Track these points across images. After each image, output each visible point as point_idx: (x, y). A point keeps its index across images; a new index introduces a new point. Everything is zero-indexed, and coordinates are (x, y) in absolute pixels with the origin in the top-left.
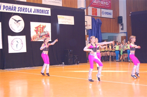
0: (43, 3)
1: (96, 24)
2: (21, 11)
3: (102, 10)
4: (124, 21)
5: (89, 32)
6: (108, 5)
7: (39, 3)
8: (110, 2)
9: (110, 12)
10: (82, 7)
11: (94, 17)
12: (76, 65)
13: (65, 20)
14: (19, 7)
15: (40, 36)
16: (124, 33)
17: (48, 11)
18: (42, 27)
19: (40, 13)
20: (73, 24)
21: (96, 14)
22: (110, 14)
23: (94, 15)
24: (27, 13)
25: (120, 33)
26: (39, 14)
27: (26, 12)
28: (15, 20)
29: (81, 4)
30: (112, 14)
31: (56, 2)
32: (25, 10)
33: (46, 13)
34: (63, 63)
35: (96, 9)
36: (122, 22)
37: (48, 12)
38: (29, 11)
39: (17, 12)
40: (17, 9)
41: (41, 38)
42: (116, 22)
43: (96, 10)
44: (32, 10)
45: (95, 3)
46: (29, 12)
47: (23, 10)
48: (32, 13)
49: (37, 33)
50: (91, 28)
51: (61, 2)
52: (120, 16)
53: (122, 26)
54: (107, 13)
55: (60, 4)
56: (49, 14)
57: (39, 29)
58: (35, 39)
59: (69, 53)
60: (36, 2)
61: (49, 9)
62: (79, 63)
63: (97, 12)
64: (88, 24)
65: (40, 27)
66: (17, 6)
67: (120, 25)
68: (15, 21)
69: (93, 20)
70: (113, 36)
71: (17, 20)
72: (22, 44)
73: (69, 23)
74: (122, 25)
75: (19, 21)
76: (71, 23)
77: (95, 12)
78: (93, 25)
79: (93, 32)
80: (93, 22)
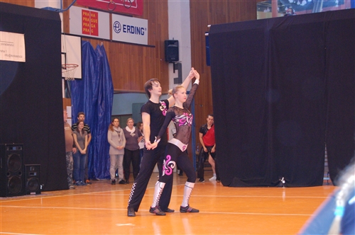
1: (94, 62)
3: (115, 17)
4: (185, 56)
5: (74, 90)
6: (133, 4)
9: (139, 26)
11: (88, 40)
12: (33, 197)
20: (23, 59)
21: (96, 32)
22: (139, 31)
23: (88, 33)
30: (146, 33)
35: (97, 14)
36: (177, 59)
42: (157, 57)
43: (96, 17)
50: (80, 77)
52: (170, 39)
53: (177, 71)
54: (130, 29)
59: (10, 156)
62: (43, 190)
63: (97, 25)
64: (68, 62)
67: (171, 67)
73: (10, 56)
74: (178, 67)
76: (14, 56)
77: (90, 25)
78: (87, 67)
79: (86, 90)
80: (85, 55)
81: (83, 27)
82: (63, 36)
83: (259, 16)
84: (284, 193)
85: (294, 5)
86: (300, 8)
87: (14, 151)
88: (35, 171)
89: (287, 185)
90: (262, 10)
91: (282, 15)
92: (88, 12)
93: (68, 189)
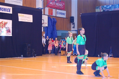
0: (6, 2)
1: (51, 22)
3: (57, 10)
4: (76, 21)
5: (46, 29)
6: (62, 7)
7: (2, 2)
8: (64, 4)
9: (64, 13)
10: (40, 7)
11: (50, 16)
12: (33, 58)
13: (25, 18)
15: (2, 32)
16: (75, 31)
18: (4, 23)
19: (3, 11)
20: (32, 22)
21: (52, 14)
22: (63, 14)
23: (50, 15)
25: (72, 31)
29: (39, 5)
30: (65, 14)
31: (17, 2)
33: (8, 12)
34: (22, 56)
36: (74, 22)
37: (10, 10)
42: (68, 21)
43: (52, 10)
45: (51, 4)
50: (47, 26)
51: (22, 2)
52: (72, 16)
53: (73, 25)
54: (61, 13)
55: (21, 4)
56: (11, 13)
57: (2, 25)
61: (11, 8)
62: (36, 56)
64: (44, 22)
65: (2, 24)
69: (49, 19)
70: (66, 33)
73: (29, 21)
74: (74, 24)
76: (30, 21)
77: (51, 12)
78: (49, 23)
79: (49, 29)
80: (49, 20)
81: (49, 11)
82: (42, 15)
83: (96, 11)
85: (106, 7)
86: (107, 9)
87: (29, 46)
88: (34, 51)
90: (97, 9)
91: (102, 11)
92: (50, 9)
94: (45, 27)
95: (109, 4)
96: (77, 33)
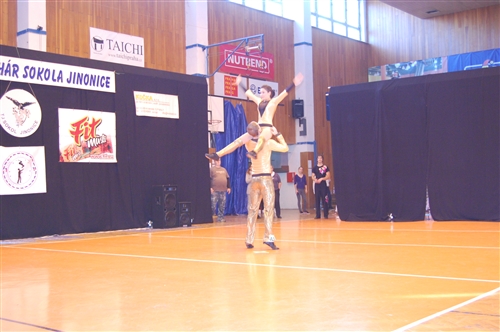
0: (94, 56)
1: (235, 119)
2: (32, 78)
3: (252, 81)
4: (309, 113)
5: (218, 141)
6: (267, 70)
7: (81, 56)
8: (271, 61)
10: (199, 73)
11: (229, 100)
12: (185, 229)
13: (154, 106)
14: (27, 67)
15: (85, 149)
16: (309, 143)
17: (108, 78)
18: (90, 122)
19: (86, 84)
20: (177, 116)
21: (236, 93)
23: (229, 95)
24: (50, 82)
25: (298, 143)
26: (83, 87)
27: (47, 79)
28: (14, 102)
29: (196, 64)
30: (277, 94)
31: (129, 58)
32: (43, 75)
33: (102, 86)
34: (150, 223)
36: (303, 115)
37: (107, 82)
38: (56, 78)
39: (21, 79)
40: (21, 72)
41: (87, 153)
42: (286, 113)
44: (64, 75)
46: (54, 80)
47: (39, 74)
48: (65, 84)
49: (77, 141)
50: (223, 131)
51: (143, 57)
52: (297, 98)
53: (302, 125)
55: (139, 61)
56: (112, 89)
57: (84, 127)
58: (70, 157)
59: (166, 195)
60: (72, 53)
61: (111, 75)
62: (194, 223)
64: (213, 119)
65: (86, 124)
66: (22, 63)
67: (297, 121)
68: (15, 106)
69: (228, 107)
71: (22, 101)
72: (35, 168)
73: (166, 114)
74: (303, 122)
75: (27, 104)
76: (170, 114)
77: (231, 89)
78: (228, 123)
80: (227, 112)
81: (226, 85)
82: (209, 97)
83: (371, 79)
84: (392, 227)
85: (400, 69)
86: (406, 72)
87: (171, 192)
88: (187, 208)
89: (394, 220)
90: (373, 74)
91: (390, 78)
92: (229, 77)
93: (212, 222)
94: (215, 134)
95: (411, 59)
96: (312, 150)
